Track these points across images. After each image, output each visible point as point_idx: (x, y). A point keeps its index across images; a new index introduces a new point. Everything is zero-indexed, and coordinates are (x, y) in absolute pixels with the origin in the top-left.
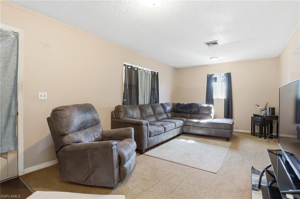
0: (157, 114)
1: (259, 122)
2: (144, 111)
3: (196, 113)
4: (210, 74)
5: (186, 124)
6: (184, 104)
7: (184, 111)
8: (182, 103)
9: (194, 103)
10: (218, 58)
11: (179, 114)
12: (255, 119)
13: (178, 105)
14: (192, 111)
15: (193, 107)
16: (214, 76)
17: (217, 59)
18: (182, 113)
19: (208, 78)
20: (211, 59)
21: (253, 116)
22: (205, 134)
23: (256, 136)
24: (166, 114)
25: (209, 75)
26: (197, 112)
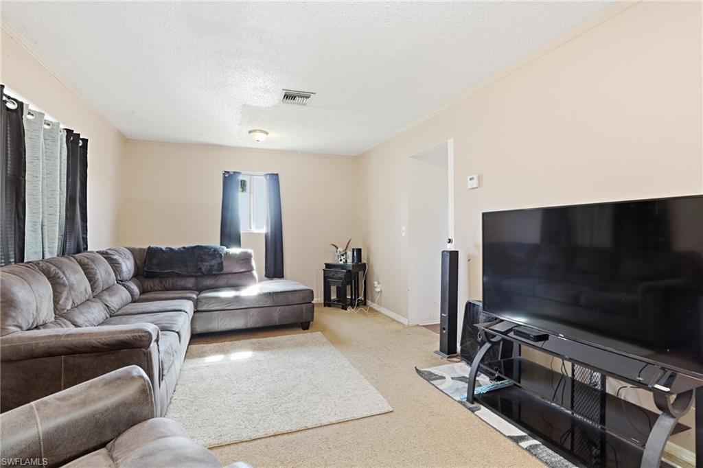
0: (103, 291)
1: (340, 278)
2: (64, 285)
3: (214, 273)
4: (231, 170)
5: (199, 309)
6: (171, 250)
7: (177, 270)
8: (163, 248)
9: (201, 247)
10: (267, 133)
11: (157, 281)
12: (332, 273)
13: (152, 252)
14: (200, 269)
15: (203, 256)
16: (241, 178)
17: (265, 135)
18: (167, 277)
19: (225, 178)
20: (252, 134)
21: (324, 267)
22: (257, 326)
23: (333, 306)
24: (123, 285)
25: (228, 172)
26: (217, 270)
